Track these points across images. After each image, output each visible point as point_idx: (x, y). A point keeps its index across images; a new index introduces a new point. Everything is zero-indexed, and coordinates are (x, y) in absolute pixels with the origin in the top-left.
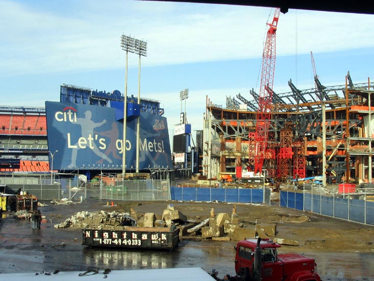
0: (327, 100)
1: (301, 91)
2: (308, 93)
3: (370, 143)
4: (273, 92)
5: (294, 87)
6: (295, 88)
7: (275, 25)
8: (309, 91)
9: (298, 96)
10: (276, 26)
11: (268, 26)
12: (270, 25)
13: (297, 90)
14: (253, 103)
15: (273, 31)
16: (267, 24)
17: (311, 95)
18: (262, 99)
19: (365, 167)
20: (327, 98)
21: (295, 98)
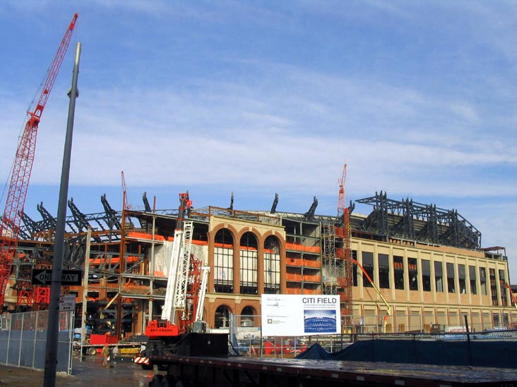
0: (118, 228)
1: (85, 216)
2: (94, 219)
3: (151, 283)
4: (49, 215)
5: (76, 209)
6: (78, 211)
7: (39, 115)
8: (96, 216)
9: (81, 222)
10: (39, 117)
11: (29, 115)
12: (32, 115)
13: (81, 214)
14: (23, 230)
15: (34, 123)
16: (28, 112)
17: (99, 223)
18: (35, 224)
19: (145, 315)
20: (118, 226)
21: (77, 224)
